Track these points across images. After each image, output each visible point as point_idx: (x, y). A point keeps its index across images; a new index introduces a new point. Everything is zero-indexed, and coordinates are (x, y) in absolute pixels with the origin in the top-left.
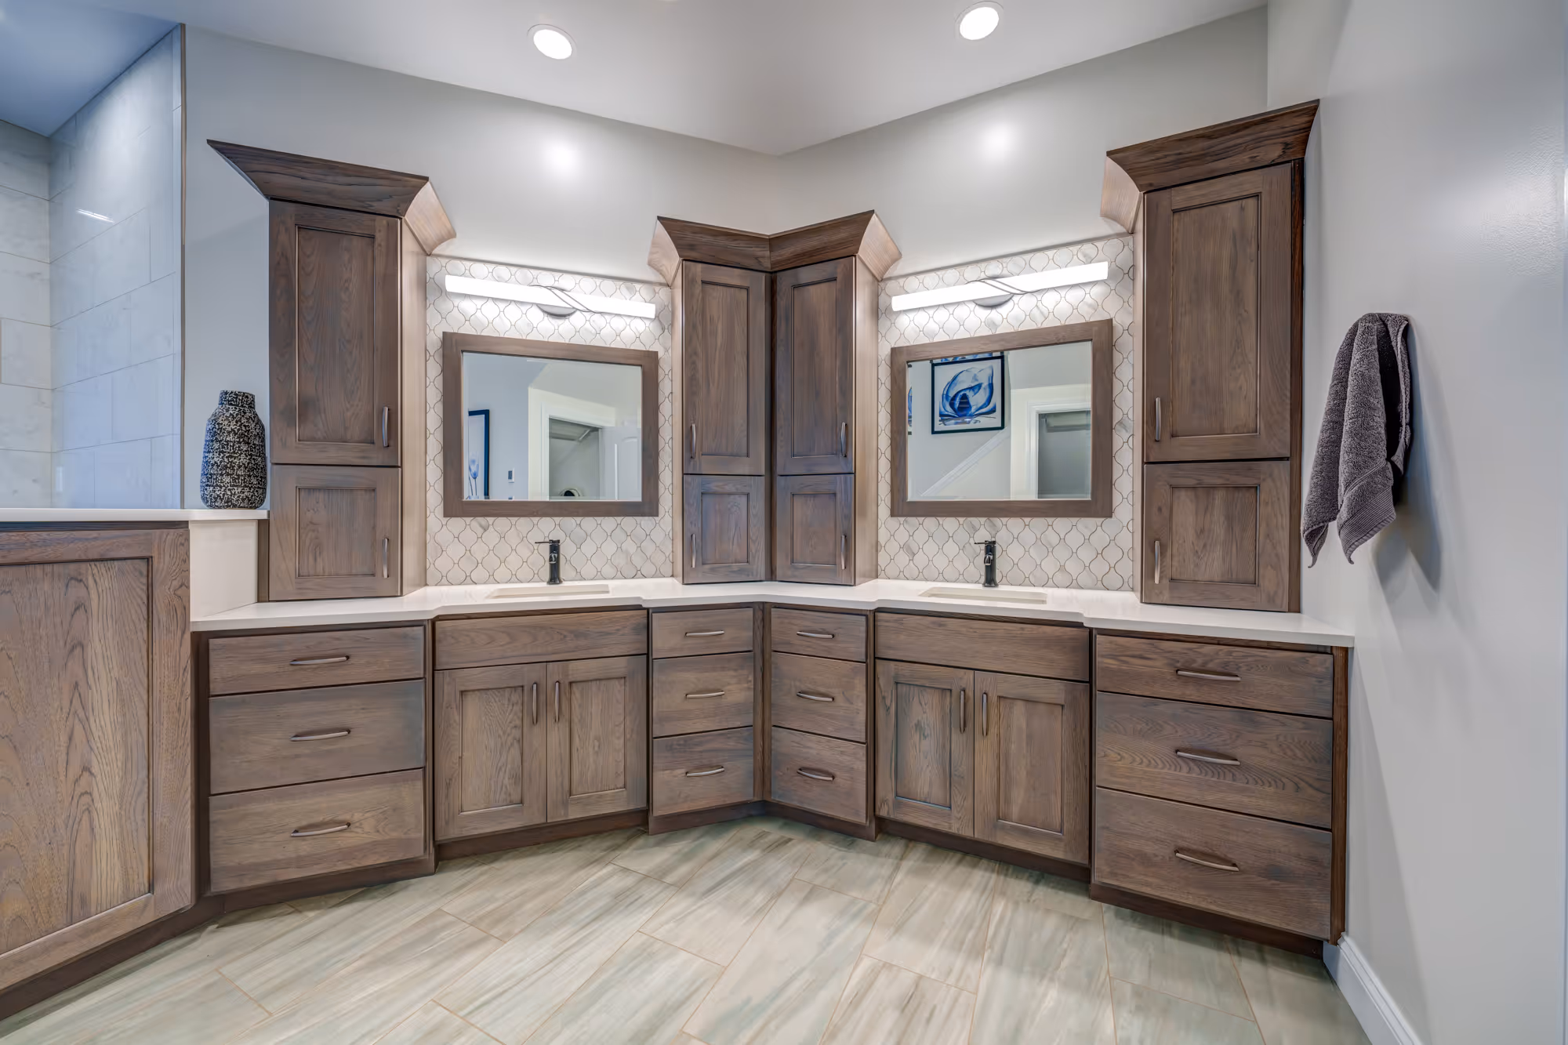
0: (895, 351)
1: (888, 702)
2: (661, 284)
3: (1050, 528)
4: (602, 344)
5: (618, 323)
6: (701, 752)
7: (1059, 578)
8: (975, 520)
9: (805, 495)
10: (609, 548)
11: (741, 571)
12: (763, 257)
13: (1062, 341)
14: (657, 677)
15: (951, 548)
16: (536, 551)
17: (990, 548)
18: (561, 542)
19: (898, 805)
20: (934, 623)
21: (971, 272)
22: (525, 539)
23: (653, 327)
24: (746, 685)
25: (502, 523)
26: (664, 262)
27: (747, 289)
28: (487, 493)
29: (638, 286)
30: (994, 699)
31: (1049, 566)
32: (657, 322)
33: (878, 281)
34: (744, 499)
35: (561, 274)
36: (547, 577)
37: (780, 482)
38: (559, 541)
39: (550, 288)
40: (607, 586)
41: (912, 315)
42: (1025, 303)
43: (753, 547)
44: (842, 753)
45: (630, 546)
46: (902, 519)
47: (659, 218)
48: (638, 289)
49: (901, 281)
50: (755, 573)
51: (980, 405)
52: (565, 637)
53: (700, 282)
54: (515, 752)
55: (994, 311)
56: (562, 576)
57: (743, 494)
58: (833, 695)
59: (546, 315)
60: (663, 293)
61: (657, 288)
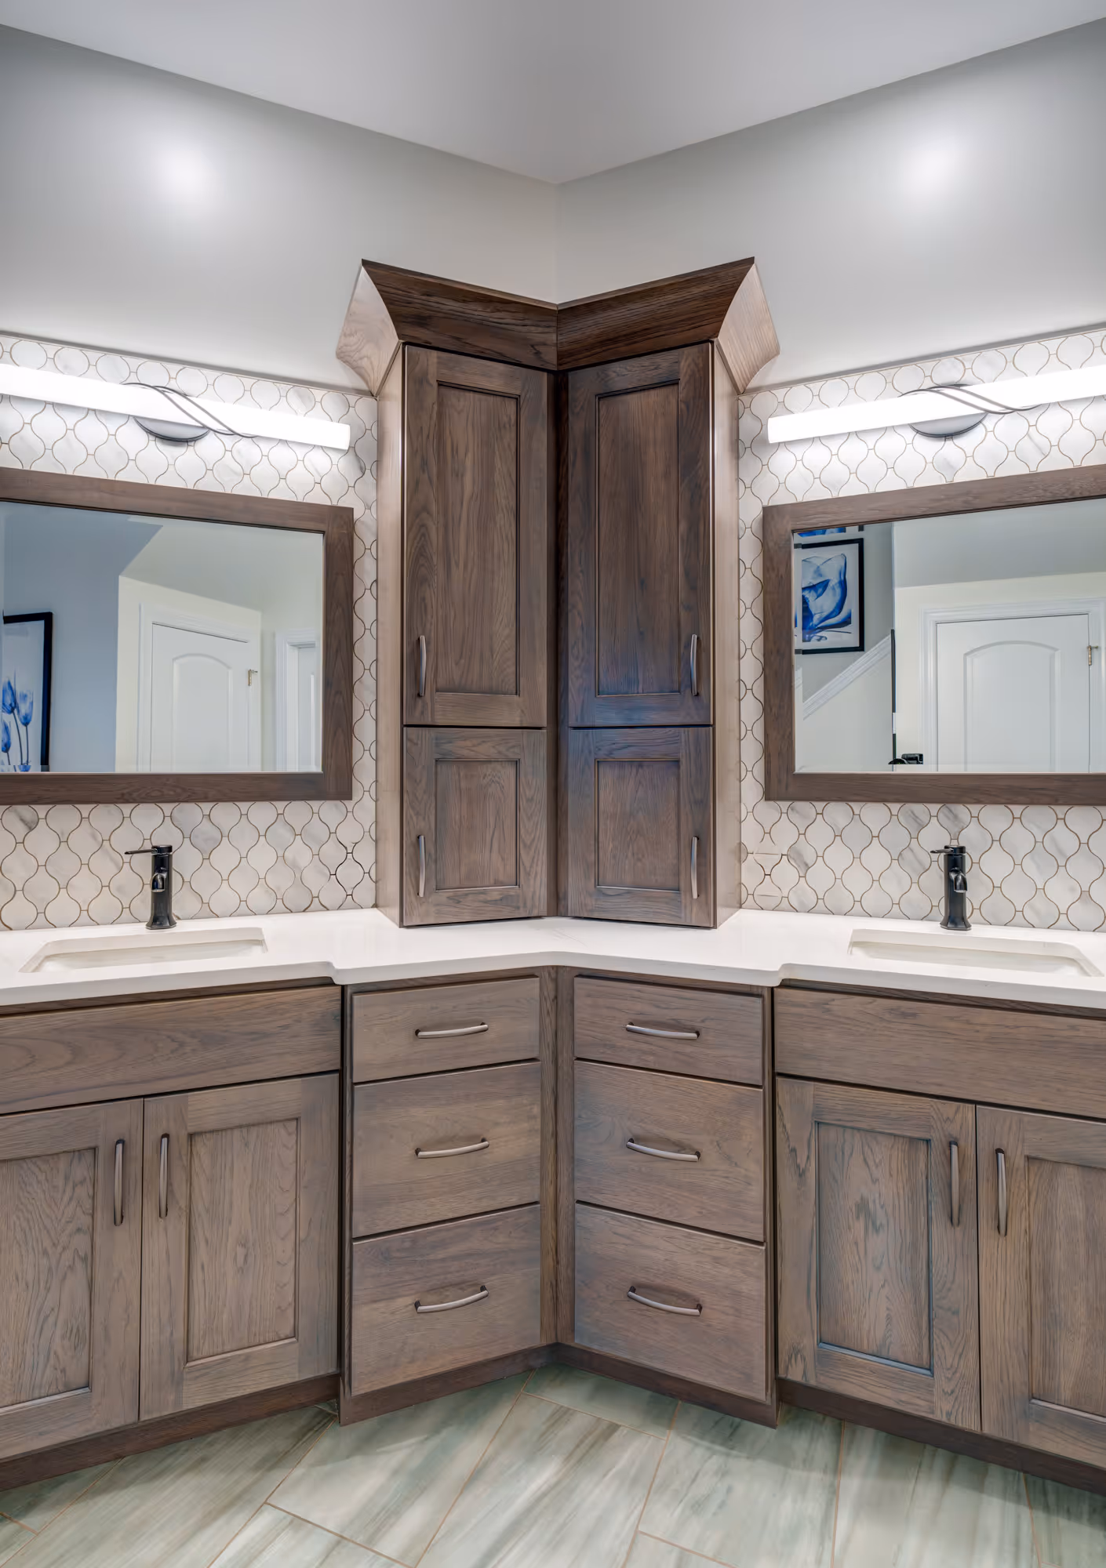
0: (770, 514)
1: (802, 1160)
2: (360, 392)
3: (1061, 822)
4: (255, 493)
5: (282, 456)
6: (443, 1260)
7: (1079, 913)
8: (918, 808)
9: (621, 763)
10: (263, 857)
11: (504, 900)
12: (544, 344)
13: (1077, 495)
14: (362, 1120)
15: (877, 857)
16: (126, 866)
17: (955, 860)
18: (173, 850)
19: (821, 1359)
20: (891, 1010)
21: (907, 377)
22: (106, 843)
23: (344, 466)
24: (526, 1125)
25: (64, 816)
26: (368, 350)
27: (517, 399)
28: (45, 760)
29: (318, 393)
30: (1020, 1162)
31: (1060, 892)
32: (351, 457)
33: (738, 393)
34: (510, 771)
35: (181, 367)
36: (147, 914)
37: (575, 741)
38: (170, 849)
39: (162, 390)
40: (259, 930)
41: (798, 451)
42: (1007, 429)
43: (525, 858)
44: (716, 1260)
45: (300, 853)
46: (784, 805)
47: (366, 263)
48: (318, 399)
49: (780, 393)
50: (529, 904)
51: (825, 614)
52: (182, 1044)
53: (435, 384)
54: (77, 1282)
55: (949, 443)
56: (175, 910)
57: (510, 761)
58: (697, 1147)
59: (152, 438)
60: (365, 406)
61: (352, 398)
